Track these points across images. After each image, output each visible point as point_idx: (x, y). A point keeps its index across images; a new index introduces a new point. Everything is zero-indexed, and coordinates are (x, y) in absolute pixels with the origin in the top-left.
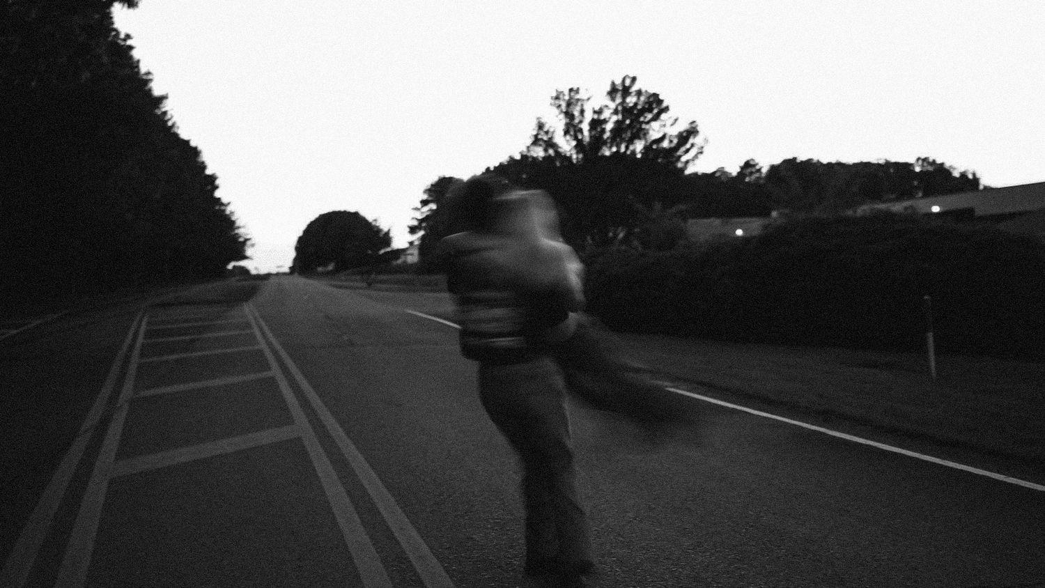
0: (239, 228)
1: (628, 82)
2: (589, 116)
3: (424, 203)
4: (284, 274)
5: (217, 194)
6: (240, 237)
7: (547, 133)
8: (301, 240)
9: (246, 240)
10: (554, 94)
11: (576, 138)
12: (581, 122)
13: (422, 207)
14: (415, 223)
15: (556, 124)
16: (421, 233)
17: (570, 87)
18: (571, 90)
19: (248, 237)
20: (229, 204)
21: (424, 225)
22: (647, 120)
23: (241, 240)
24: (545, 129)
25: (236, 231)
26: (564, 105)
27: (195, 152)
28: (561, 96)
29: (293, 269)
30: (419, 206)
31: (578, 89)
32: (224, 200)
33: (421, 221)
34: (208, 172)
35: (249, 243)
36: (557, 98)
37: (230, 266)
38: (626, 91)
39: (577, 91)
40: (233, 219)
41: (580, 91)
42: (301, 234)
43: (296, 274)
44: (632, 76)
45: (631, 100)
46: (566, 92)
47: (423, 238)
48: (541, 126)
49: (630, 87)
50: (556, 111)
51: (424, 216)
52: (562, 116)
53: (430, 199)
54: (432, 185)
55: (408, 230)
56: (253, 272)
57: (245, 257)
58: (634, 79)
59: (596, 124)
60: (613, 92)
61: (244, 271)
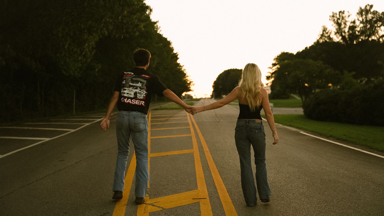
0: (188, 76)
1: (368, 8)
2: (348, 24)
3: (274, 65)
4: (208, 98)
5: (178, 61)
6: (188, 81)
7: (327, 33)
8: (215, 83)
9: (191, 82)
10: (332, 15)
11: (342, 35)
12: (345, 27)
13: (273, 67)
14: (269, 75)
15: (332, 28)
16: (273, 79)
17: (340, 11)
18: (340, 12)
19: (191, 81)
20: (183, 66)
21: (273, 75)
22: (379, 25)
23: (188, 82)
24: (327, 31)
25: (186, 78)
26: (336, 19)
27: (169, 43)
28: (335, 15)
29: (212, 96)
30: (271, 66)
31: (344, 11)
32: (181, 65)
33: (273, 74)
34: (175, 52)
35: (192, 83)
36: (333, 16)
37: (184, 94)
38: (367, 12)
39: (343, 13)
40: (185, 72)
41: (345, 13)
42: (215, 80)
43: (213, 98)
44: (370, 5)
45: (370, 16)
46: (338, 13)
47: (273, 82)
48: (324, 30)
49: (370, 10)
50: (333, 23)
51: (274, 71)
52: (335, 25)
53: (277, 63)
54: (278, 56)
55: (266, 78)
56: (194, 97)
57: (190, 90)
58: (371, 6)
59: (352, 28)
60: (361, 12)
61: (190, 97)
